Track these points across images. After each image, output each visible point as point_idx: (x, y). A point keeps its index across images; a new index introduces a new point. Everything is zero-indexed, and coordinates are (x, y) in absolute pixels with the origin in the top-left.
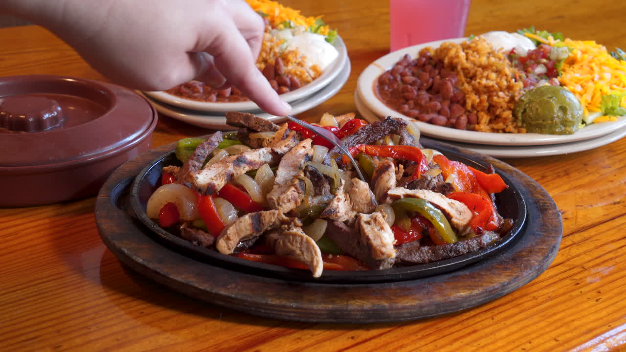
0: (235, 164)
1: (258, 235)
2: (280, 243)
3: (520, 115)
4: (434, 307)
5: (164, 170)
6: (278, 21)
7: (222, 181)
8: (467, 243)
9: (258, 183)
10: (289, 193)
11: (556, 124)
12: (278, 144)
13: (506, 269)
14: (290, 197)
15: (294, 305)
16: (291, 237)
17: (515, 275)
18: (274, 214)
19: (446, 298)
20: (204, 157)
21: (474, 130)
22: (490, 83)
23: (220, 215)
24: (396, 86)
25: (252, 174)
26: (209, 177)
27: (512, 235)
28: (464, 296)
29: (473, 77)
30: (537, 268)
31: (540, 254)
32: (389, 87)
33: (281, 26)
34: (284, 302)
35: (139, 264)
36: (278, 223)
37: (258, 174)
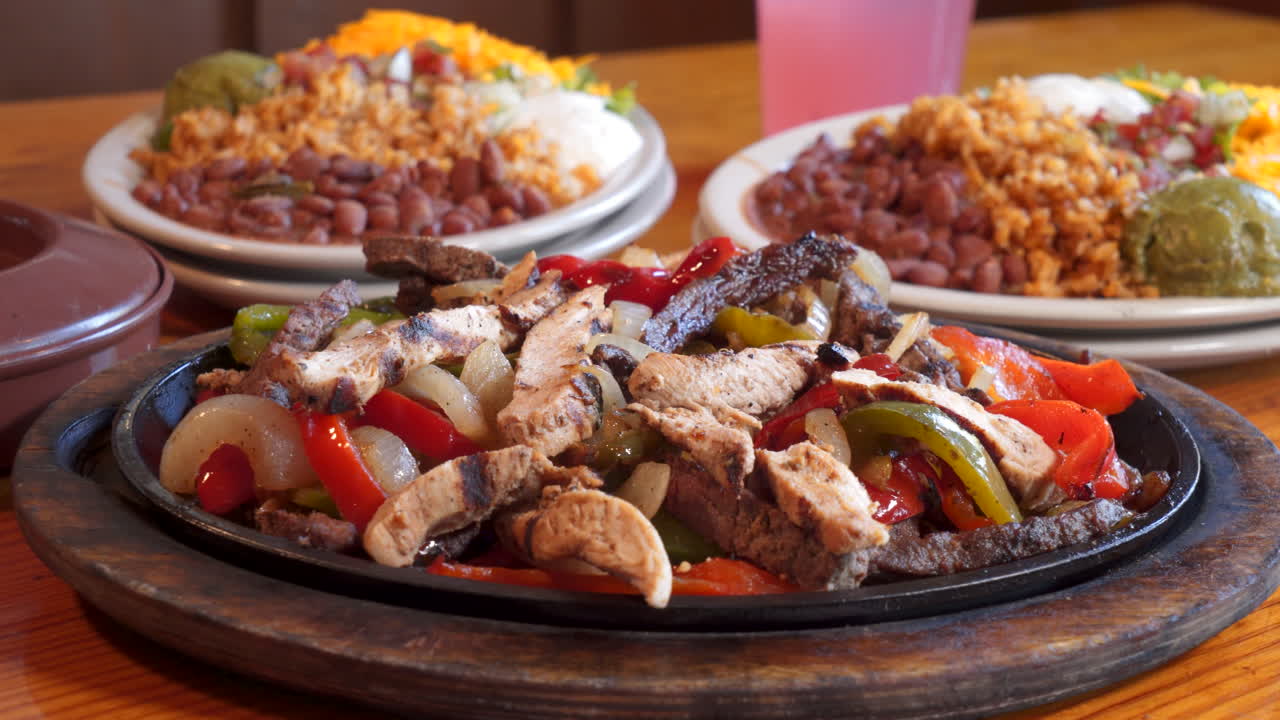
0: (404, 335)
1: (479, 519)
2: (543, 525)
3: (1140, 251)
4: (987, 680)
5: (201, 383)
6: (477, 67)
7: (372, 375)
8: (1057, 521)
9: (471, 389)
10: (559, 402)
11: (1238, 268)
12: (517, 298)
13: (1168, 585)
14: (562, 413)
15: (597, 682)
16: (577, 509)
17: (1196, 597)
18: (522, 456)
19: (1018, 655)
20: (312, 336)
21: (1022, 294)
22: (1054, 180)
23: (371, 469)
24: (802, 203)
25: (452, 365)
26: (337, 365)
27: (1172, 504)
28: (1067, 650)
29: (1009, 170)
30: (1253, 581)
31: (1253, 550)
32: (785, 208)
33: (489, 77)
34: (568, 678)
35: (146, 600)
36: (533, 483)
37: (468, 367)
